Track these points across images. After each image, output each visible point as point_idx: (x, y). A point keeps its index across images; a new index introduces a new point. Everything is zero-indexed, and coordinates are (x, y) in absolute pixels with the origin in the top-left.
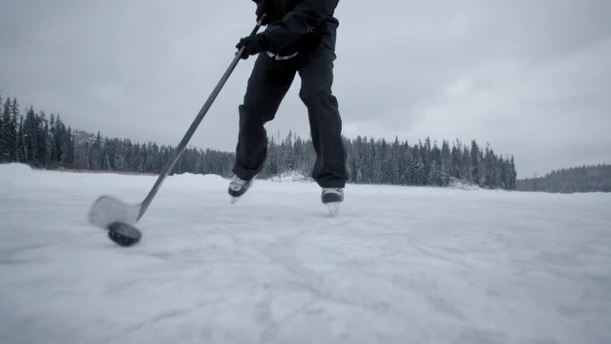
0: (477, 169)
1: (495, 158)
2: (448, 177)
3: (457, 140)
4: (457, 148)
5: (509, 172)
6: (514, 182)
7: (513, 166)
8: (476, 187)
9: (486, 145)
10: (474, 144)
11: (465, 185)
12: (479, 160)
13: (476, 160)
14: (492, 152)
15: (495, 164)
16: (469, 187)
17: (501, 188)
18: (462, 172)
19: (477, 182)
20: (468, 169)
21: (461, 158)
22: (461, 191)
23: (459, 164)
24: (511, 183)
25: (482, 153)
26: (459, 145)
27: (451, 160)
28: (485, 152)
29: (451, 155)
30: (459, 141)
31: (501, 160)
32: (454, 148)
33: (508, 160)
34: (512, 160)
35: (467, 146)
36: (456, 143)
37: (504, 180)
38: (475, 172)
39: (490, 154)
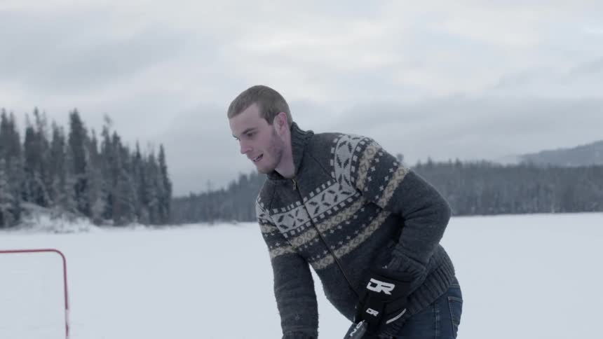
0: (84, 182)
1: (124, 151)
2: (17, 204)
3: (36, 112)
4: (36, 129)
5: (156, 184)
6: (167, 206)
7: (164, 169)
8: (84, 223)
9: (104, 123)
10: (75, 120)
11: (59, 222)
12: (87, 157)
13: (83, 157)
14: (116, 138)
15: (125, 166)
16: (67, 226)
17: (143, 221)
18: (50, 191)
19: (86, 212)
20: (63, 183)
21: (45, 156)
23: (42, 171)
24: (161, 210)
25: (94, 143)
26: (41, 123)
27: (23, 160)
28: (100, 140)
29: (23, 149)
30: (41, 112)
31: (138, 155)
32: (30, 132)
33: (152, 157)
34: (162, 155)
35: (59, 124)
36: (33, 119)
37: (145, 202)
38: (81, 187)
39: (113, 144)
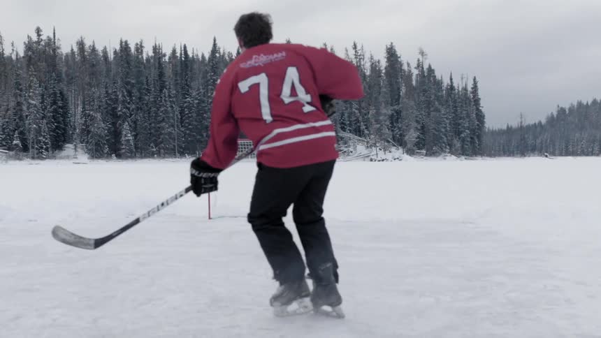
0: (398, 113)
1: (438, 84)
3: (355, 47)
5: (468, 116)
6: (479, 137)
7: (477, 101)
8: (397, 152)
9: (418, 56)
10: (392, 54)
11: (374, 150)
12: (403, 90)
14: (431, 70)
15: (438, 98)
16: (381, 154)
17: (452, 153)
18: (367, 122)
19: (400, 142)
20: (378, 113)
22: (367, 163)
23: (360, 102)
24: (472, 142)
25: (410, 75)
26: (359, 57)
28: (415, 72)
30: (359, 47)
31: (452, 88)
33: (465, 89)
34: (475, 88)
35: (376, 58)
36: (352, 53)
37: (458, 133)
38: (395, 118)
39: (428, 76)
